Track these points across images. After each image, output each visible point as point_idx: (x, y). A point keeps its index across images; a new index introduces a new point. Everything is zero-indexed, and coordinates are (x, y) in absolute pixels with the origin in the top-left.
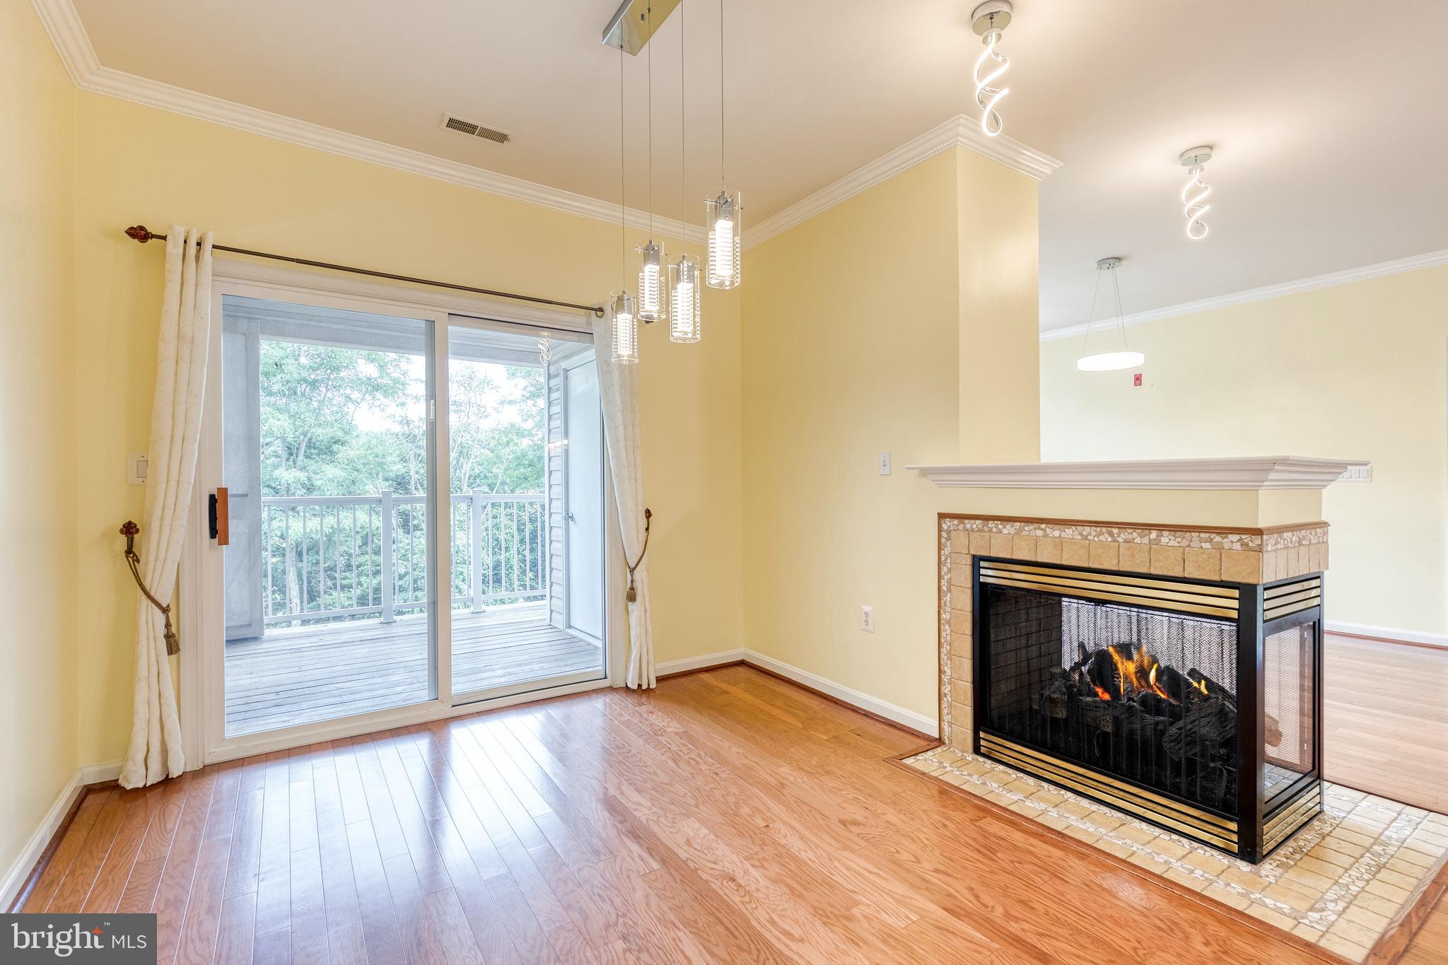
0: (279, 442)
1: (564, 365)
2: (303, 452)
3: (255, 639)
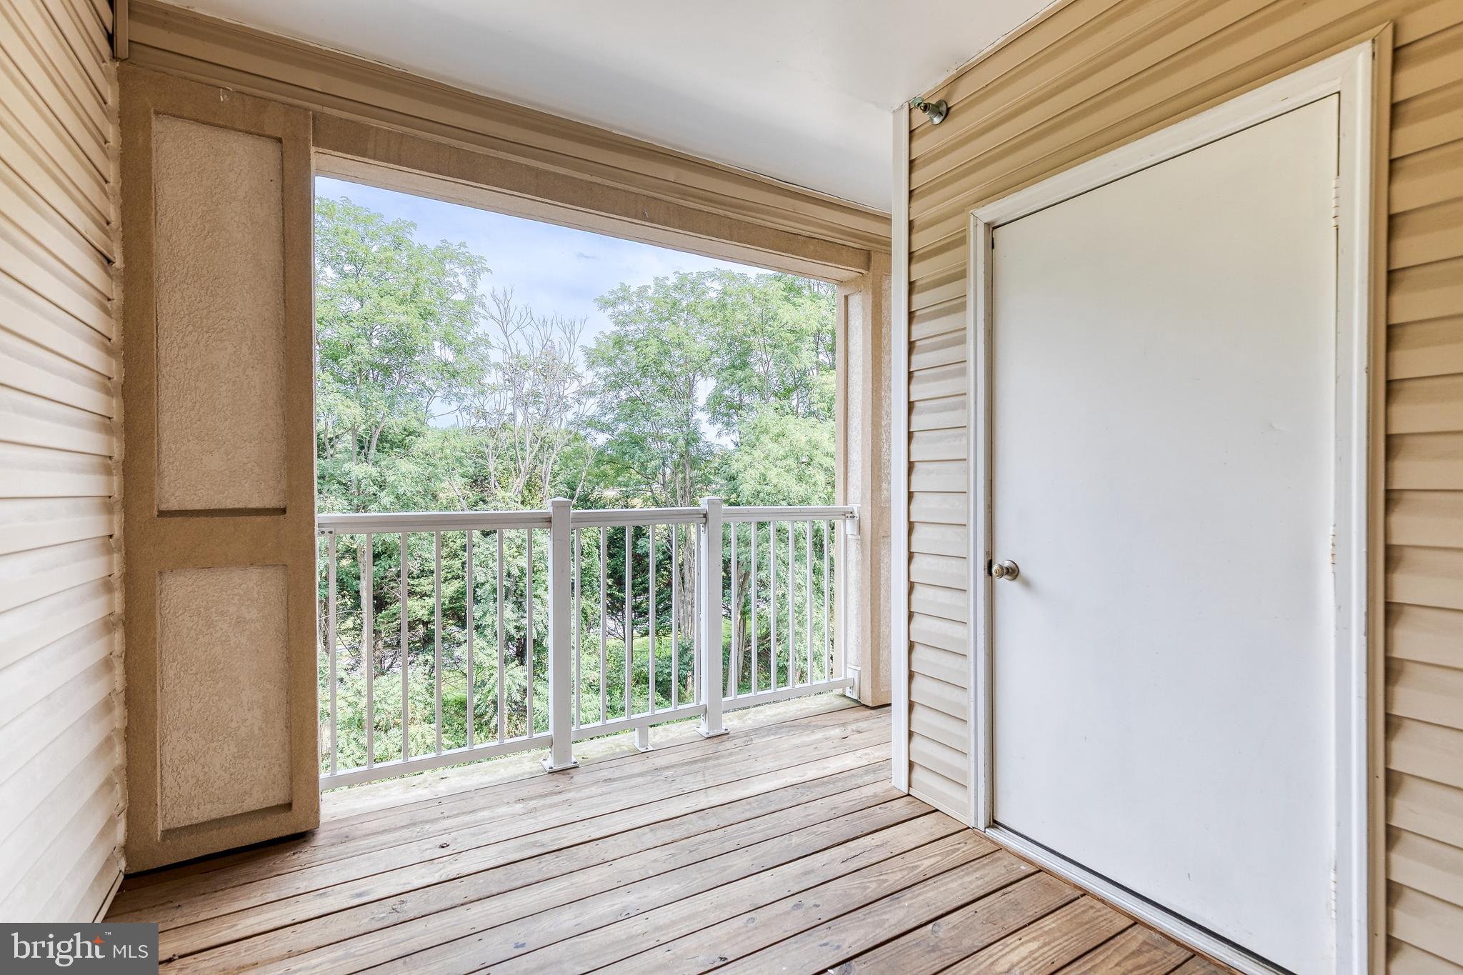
0: (348, 437)
1: (989, 212)
2: (375, 446)
3: (300, 838)
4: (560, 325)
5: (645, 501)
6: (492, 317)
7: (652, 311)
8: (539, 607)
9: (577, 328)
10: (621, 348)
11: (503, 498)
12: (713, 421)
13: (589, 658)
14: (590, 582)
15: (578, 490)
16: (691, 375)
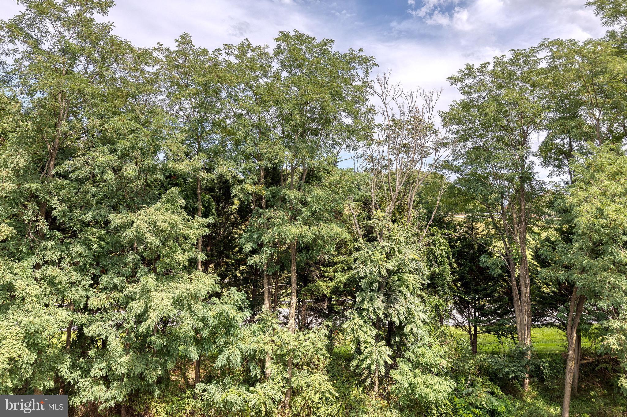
4: (423, 97)
5: (487, 225)
6: (376, 93)
7: (492, 82)
8: (402, 300)
9: (435, 97)
10: (468, 111)
11: (379, 217)
12: (544, 164)
13: (440, 348)
14: (442, 285)
15: (434, 213)
16: (525, 128)
